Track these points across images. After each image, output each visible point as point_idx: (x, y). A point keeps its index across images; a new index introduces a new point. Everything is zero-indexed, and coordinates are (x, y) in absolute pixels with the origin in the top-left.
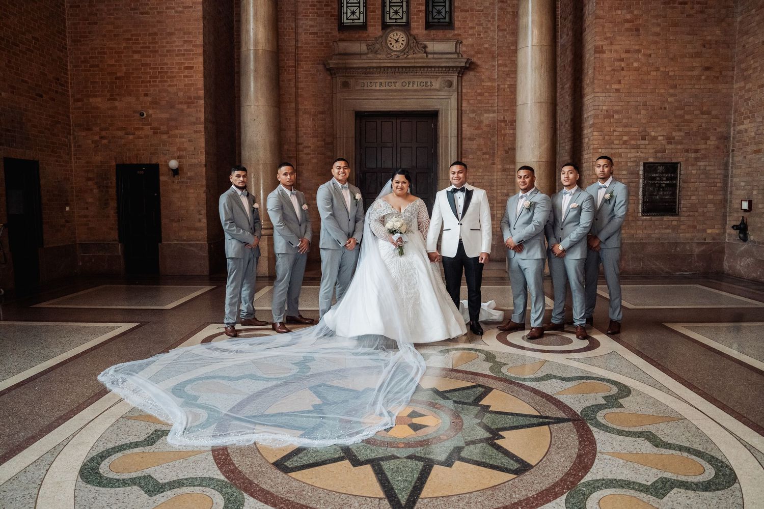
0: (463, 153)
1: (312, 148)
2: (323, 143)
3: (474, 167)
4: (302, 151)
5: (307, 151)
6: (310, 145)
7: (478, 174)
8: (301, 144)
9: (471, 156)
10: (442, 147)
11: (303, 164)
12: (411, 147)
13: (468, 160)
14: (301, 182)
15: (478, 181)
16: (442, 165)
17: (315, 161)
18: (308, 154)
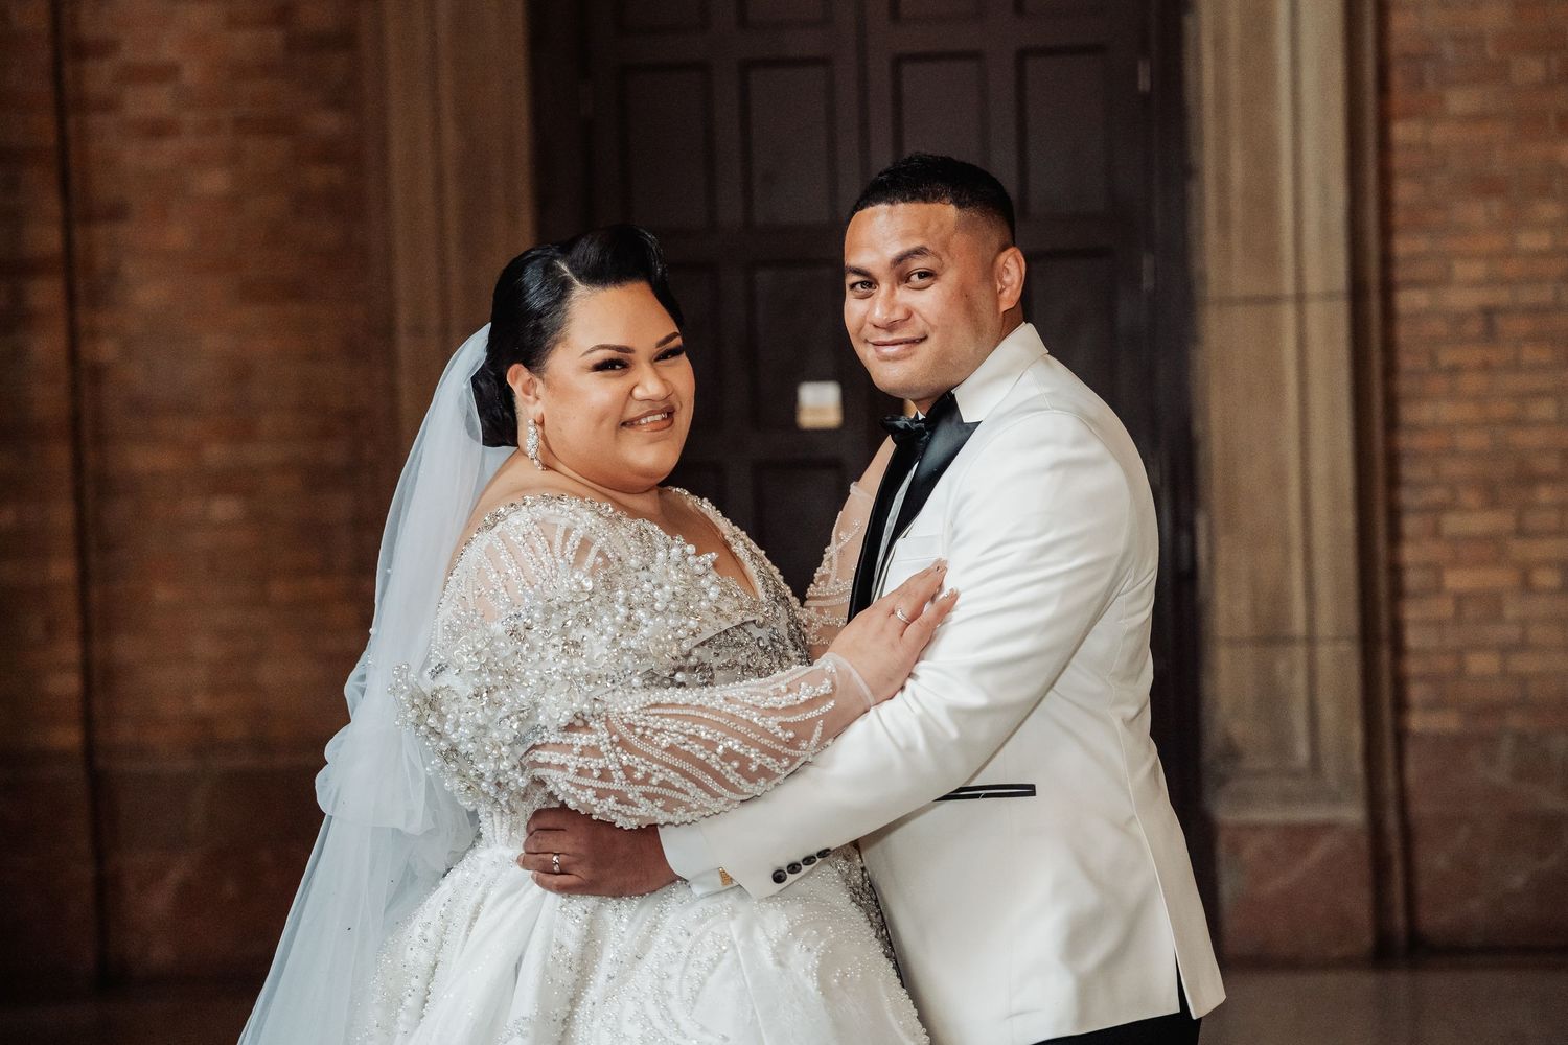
0: (1397, 79)
1: (191, 74)
2: (276, 37)
3: (1486, 186)
4: (109, 105)
5: (152, 101)
6: (168, 52)
7: (1529, 241)
8: (105, 48)
9: (1459, 101)
10: (1219, 42)
11: (117, 212)
12: (974, 56)
13: (1439, 134)
14: (107, 350)
15: (1529, 296)
16: (1223, 181)
17: (214, 182)
18: (158, 130)
